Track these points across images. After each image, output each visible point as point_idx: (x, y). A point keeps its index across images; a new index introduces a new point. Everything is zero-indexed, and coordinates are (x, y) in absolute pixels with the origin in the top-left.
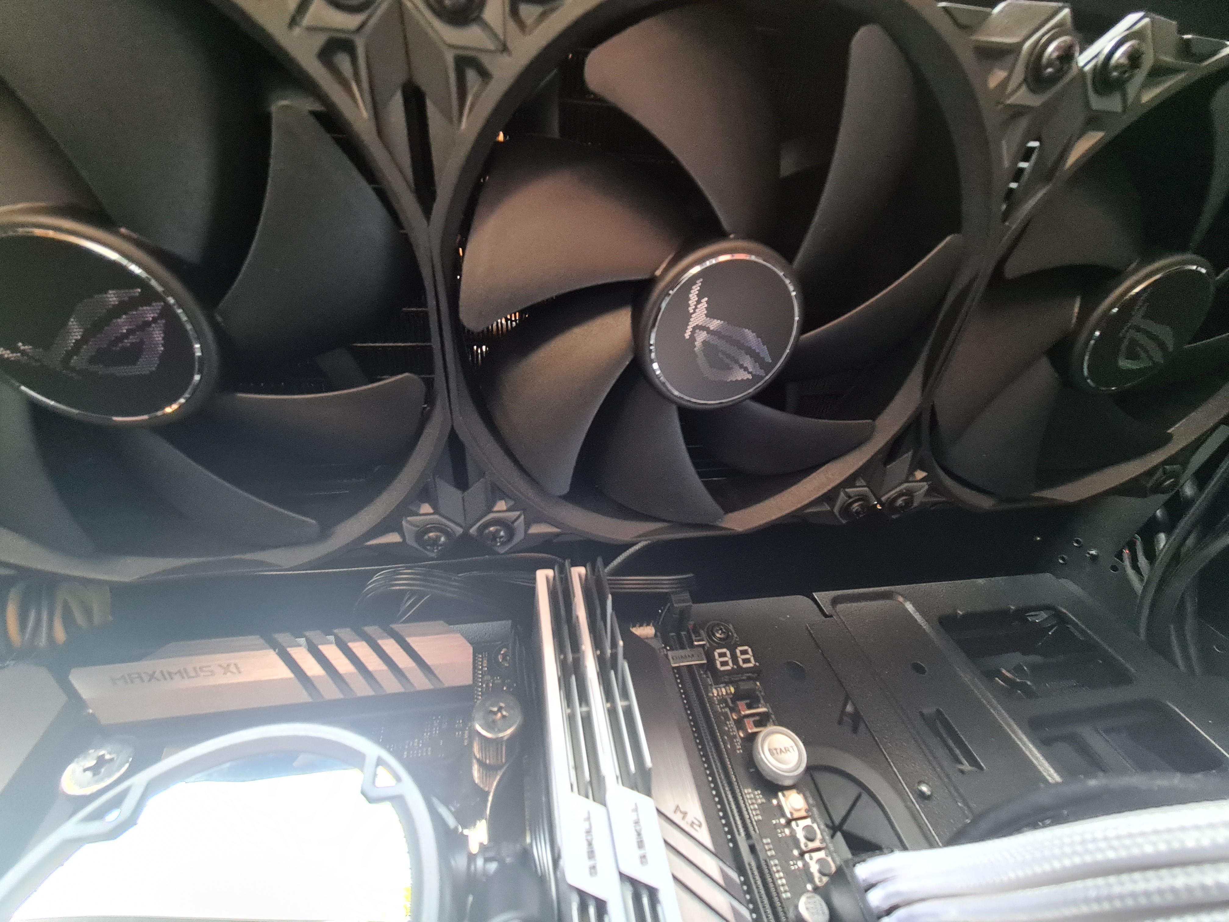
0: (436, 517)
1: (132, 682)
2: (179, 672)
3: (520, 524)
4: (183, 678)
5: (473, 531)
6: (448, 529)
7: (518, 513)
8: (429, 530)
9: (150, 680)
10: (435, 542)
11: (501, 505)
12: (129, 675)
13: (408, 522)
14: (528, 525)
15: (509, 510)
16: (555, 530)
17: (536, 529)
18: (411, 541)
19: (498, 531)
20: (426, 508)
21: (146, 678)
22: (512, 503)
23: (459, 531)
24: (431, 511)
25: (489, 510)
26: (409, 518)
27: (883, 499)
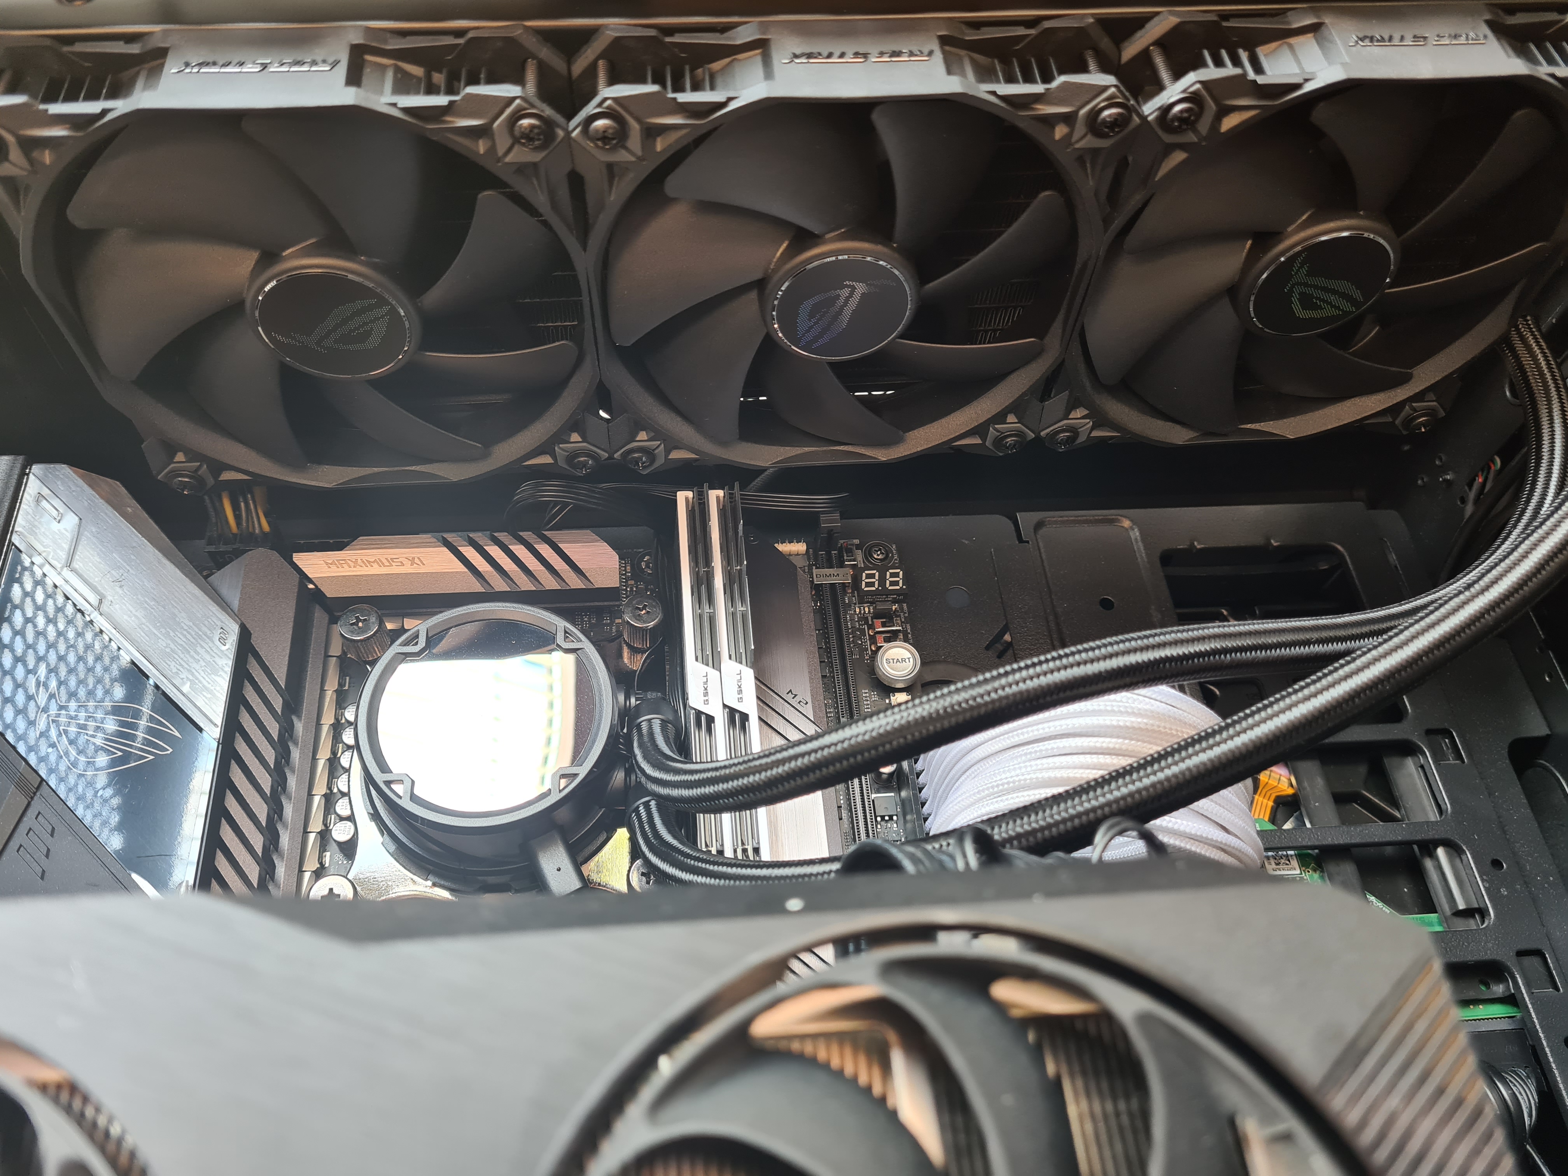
0: (585, 444)
1: (341, 567)
2: (376, 561)
3: (660, 451)
4: (379, 565)
5: (617, 456)
6: (596, 454)
7: (659, 442)
8: (579, 455)
9: (355, 566)
10: (584, 465)
11: (644, 435)
12: (337, 561)
13: (560, 448)
14: (668, 452)
15: (650, 440)
16: (694, 456)
17: (675, 455)
18: (562, 463)
19: (640, 458)
20: (575, 437)
21: (351, 564)
22: (653, 434)
23: (605, 455)
24: (580, 439)
25: (632, 440)
26: (561, 445)
27: (1043, 434)
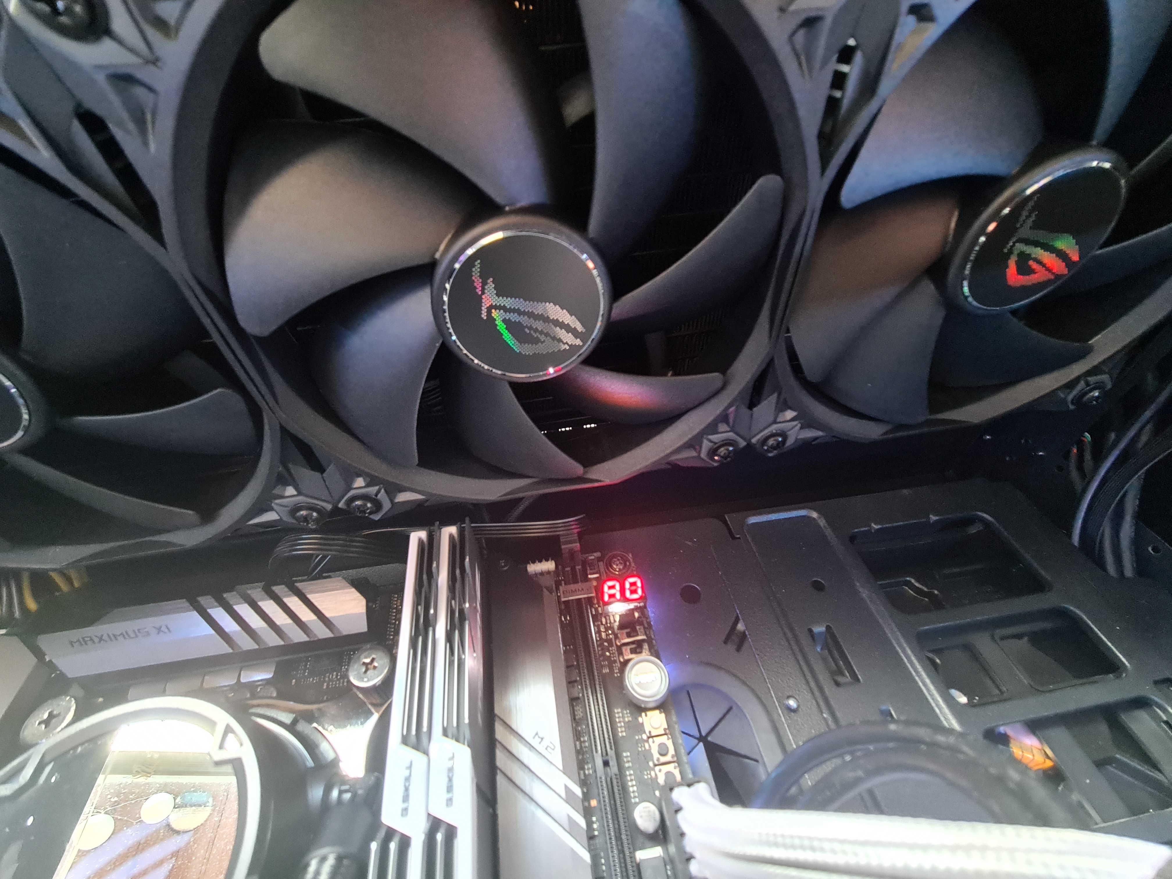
0: (303, 497)
1: (86, 644)
2: (122, 634)
3: (382, 496)
4: (125, 638)
5: (341, 505)
6: (319, 507)
7: (377, 488)
8: (300, 509)
9: (100, 642)
10: (309, 518)
11: (360, 482)
12: (83, 638)
13: (277, 504)
14: (392, 496)
15: (367, 486)
16: (424, 498)
17: (403, 497)
18: (287, 518)
19: (365, 506)
20: (290, 491)
21: (96, 640)
22: (368, 480)
23: (329, 507)
24: (295, 493)
25: (349, 488)
26: (277, 501)
27: (754, 441)
